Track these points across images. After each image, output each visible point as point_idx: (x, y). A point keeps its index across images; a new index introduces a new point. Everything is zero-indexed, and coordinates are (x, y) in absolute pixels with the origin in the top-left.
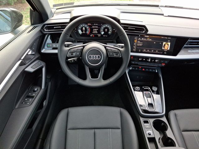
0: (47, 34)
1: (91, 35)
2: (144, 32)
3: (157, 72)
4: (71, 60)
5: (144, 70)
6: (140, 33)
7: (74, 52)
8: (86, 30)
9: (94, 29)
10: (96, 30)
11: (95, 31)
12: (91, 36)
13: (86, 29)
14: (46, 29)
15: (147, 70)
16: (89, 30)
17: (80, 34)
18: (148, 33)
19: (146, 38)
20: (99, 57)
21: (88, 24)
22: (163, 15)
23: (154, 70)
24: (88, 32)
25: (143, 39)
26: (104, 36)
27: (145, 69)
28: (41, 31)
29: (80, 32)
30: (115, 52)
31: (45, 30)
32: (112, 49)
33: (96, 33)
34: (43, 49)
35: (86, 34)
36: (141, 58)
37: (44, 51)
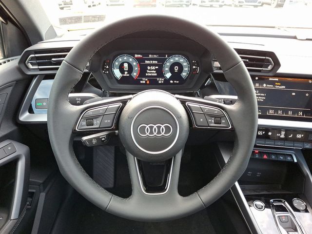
0: (36, 76)
1: (142, 80)
2: (270, 68)
3: (296, 161)
4: (90, 140)
5: (265, 157)
6: (259, 71)
7: (97, 117)
8: (131, 68)
9: (149, 68)
10: (154, 68)
11: (152, 72)
12: (142, 84)
13: (130, 66)
14: (33, 64)
15: (273, 157)
16: (136, 69)
17: (116, 79)
18: (281, 70)
19: (273, 83)
20: (168, 129)
21: (136, 56)
22: (295, 38)
23: (289, 158)
24: (135, 74)
25: (265, 85)
26: (171, 82)
27: (269, 154)
28: (19, 69)
29: (117, 73)
30: (211, 116)
31: (31, 66)
32: (203, 106)
33: (153, 74)
34: (24, 112)
35: (131, 77)
36: (262, 130)
37: (28, 117)
